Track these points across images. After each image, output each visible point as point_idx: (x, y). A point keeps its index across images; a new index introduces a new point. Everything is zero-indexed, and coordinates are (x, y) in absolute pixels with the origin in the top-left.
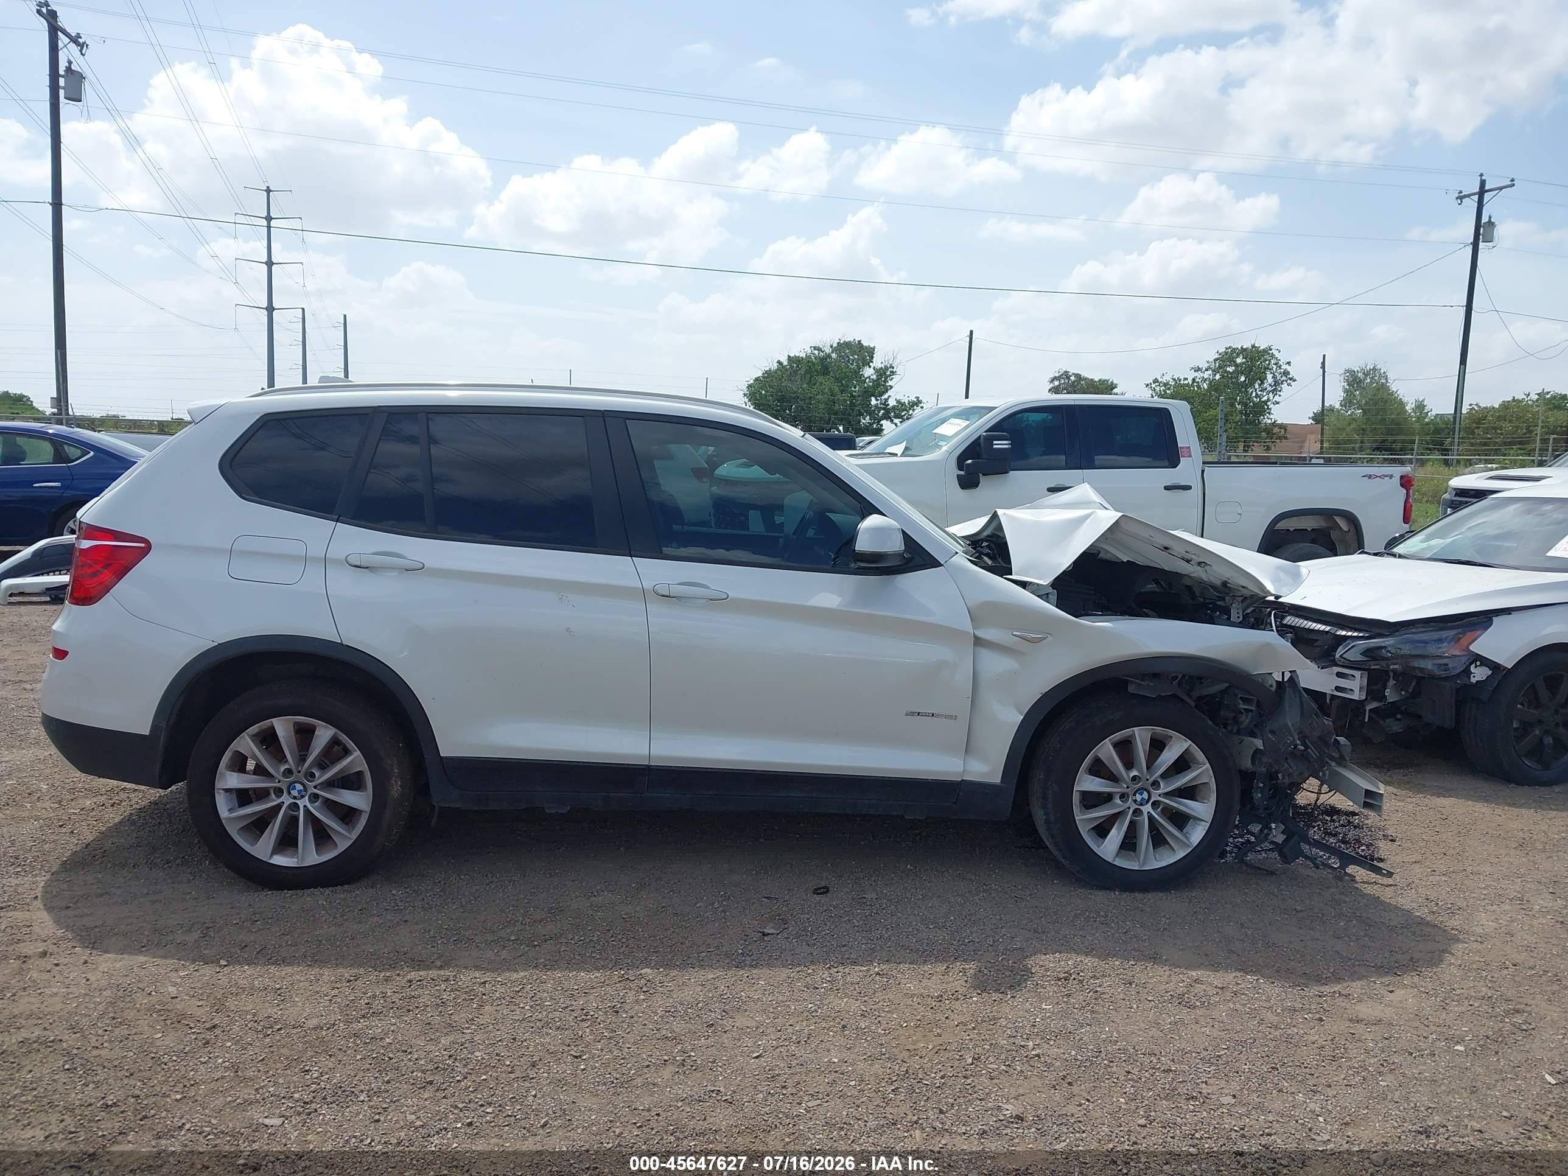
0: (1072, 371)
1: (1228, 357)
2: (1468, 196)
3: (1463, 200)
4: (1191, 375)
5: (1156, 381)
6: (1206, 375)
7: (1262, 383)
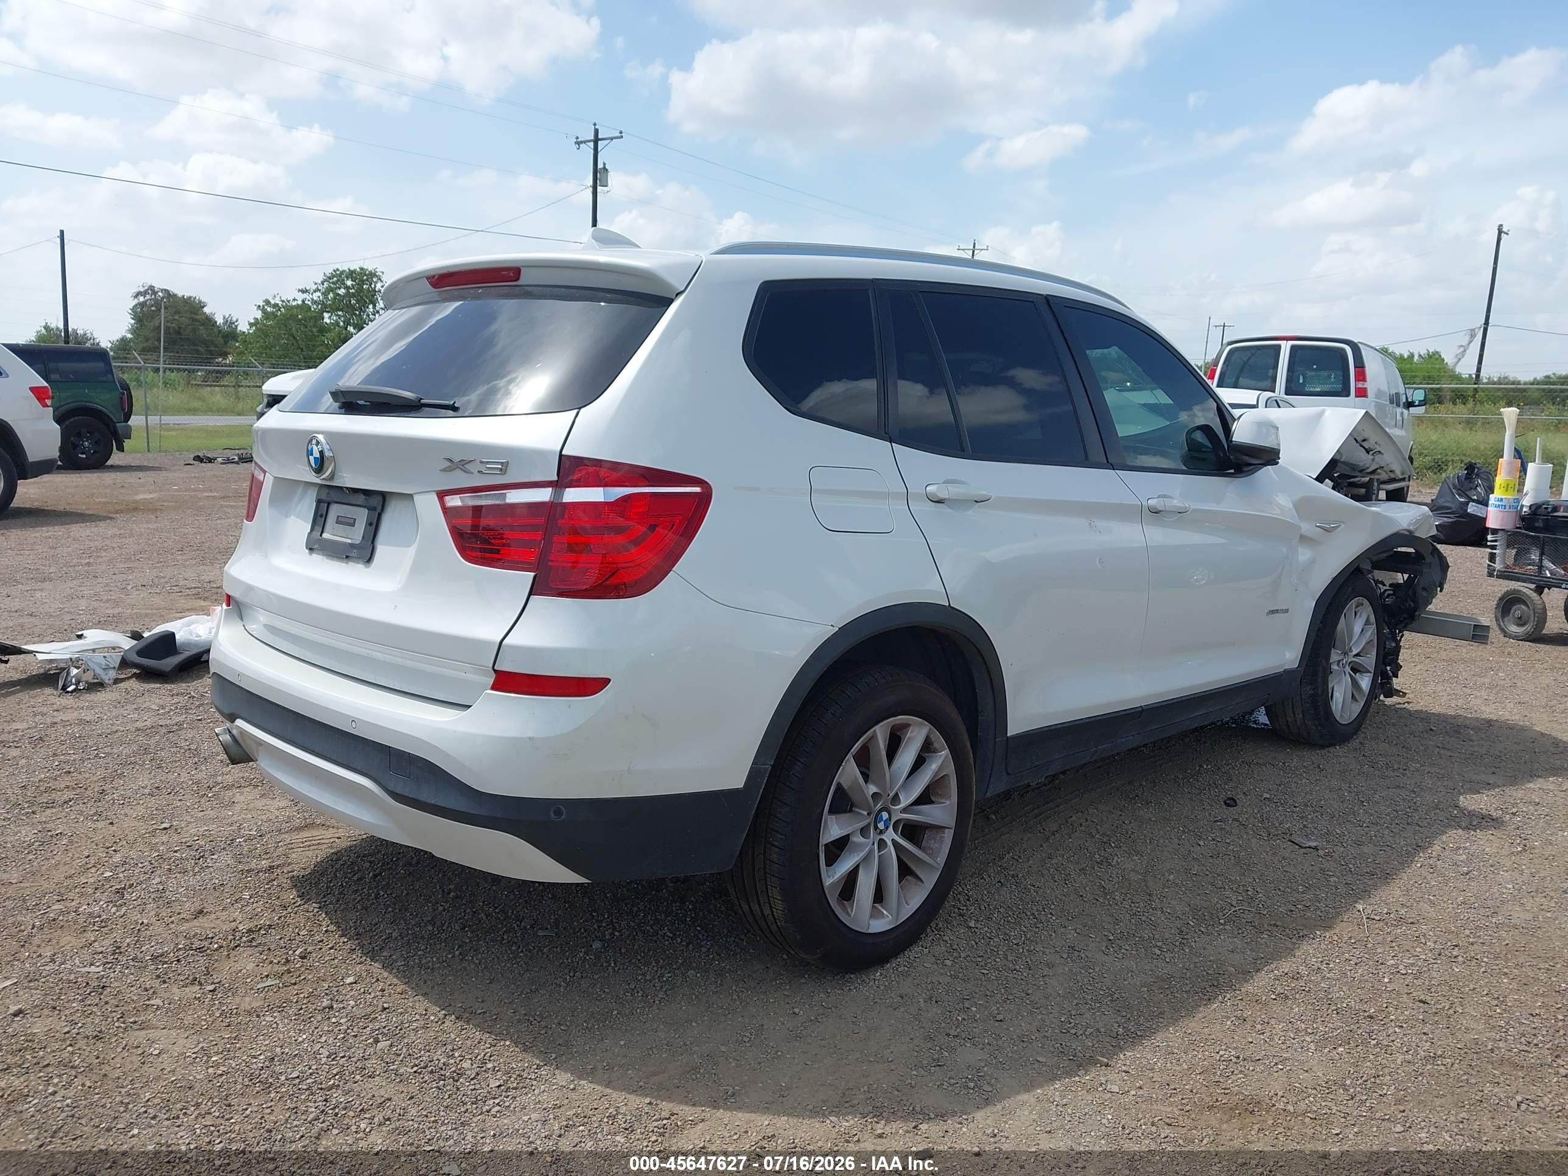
0: (158, 286)
1: (337, 278)
2: (585, 142)
3: (581, 145)
4: (300, 297)
5: (267, 302)
6: (316, 296)
7: (374, 306)
